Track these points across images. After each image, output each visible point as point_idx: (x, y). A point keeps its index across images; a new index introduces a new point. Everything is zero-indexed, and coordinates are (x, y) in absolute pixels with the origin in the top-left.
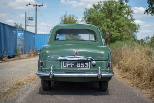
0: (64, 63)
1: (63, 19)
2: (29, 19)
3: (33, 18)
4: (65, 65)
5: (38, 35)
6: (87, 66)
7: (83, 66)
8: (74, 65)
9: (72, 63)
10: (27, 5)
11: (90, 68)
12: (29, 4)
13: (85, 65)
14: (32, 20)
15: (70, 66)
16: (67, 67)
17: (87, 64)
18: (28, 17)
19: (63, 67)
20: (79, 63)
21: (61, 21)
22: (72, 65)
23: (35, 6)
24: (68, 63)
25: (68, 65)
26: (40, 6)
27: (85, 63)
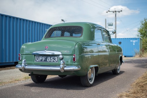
0: (37, 57)
1: (143, 23)
2: (109, 25)
3: (112, 23)
4: (38, 60)
5: (117, 39)
6: (56, 60)
7: (52, 60)
8: (45, 59)
9: (44, 57)
10: (107, 12)
11: (58, 62)
12: (109, 11)
13: (54, 59)
14: (112, 25)
15: (41, 60)
16: (39, 61)
17: (56, 58)
18: (108, 23)
19: (36, 61)
20: (50, 58)
21: (141, 24)
22: (43, 59)
23: (115, 12)
24: (40, 57)
25: (40, 59)
26: (119, 12)
27: (54, 57)
